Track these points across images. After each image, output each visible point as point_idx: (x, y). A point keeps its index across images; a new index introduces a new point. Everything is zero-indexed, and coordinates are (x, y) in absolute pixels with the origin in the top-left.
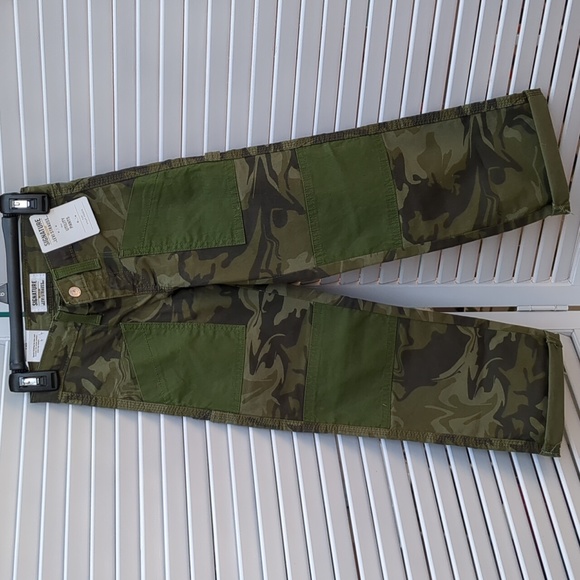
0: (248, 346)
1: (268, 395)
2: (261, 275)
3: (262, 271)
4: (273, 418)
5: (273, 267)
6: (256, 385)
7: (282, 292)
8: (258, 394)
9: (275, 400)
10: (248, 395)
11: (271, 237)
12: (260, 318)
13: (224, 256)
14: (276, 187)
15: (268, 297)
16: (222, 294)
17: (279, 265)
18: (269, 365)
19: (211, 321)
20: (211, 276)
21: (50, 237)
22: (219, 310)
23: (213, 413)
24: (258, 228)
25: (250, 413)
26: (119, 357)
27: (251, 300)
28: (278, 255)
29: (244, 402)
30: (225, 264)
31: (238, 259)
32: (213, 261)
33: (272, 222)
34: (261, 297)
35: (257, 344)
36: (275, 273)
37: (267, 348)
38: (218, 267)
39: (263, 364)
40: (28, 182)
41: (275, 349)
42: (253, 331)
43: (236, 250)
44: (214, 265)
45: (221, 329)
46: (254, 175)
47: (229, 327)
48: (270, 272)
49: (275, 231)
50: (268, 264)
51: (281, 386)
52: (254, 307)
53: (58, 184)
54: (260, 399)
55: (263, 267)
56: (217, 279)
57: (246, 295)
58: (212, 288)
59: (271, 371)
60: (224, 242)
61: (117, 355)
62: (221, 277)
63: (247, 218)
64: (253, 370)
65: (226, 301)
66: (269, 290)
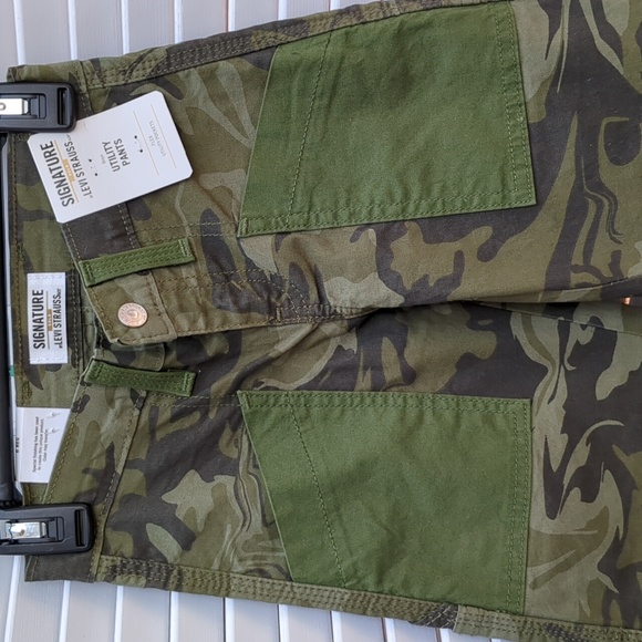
0: (539, 449)
1: (589, 570)
2: (575, 278)
3: (577, 269)
4: (607, 625)
5: (600, 259)
6: (562, 542)
7: (612, 322)
8: (566, 566)
9: (607, 581)
10: (543, 568)
11: (600, 187)
12: (563, 385)
13: (482, 234)
14: (616, 62)
15: (581, 334)
16: (473, 326)
17: (616, 256)
18: (589, 495)
19: (449, 389)
20: (455, 280)
21: (75, 186)
22: (467, 361)
23: (462, 612)
24: (568, 164)
25: (549, 612)
26: (234, 472)
27: (540, 338)
28: (612, 230)
29: (535, 585)
30: (486, 253)
31: (516, 243)
32: (457, 246)
33: (602, 151)
34: (564, 332)
35: (559, 443)
36: (607, 273)
37: (582, 453)
38: (471, 260)
39: (576, 493)
40: (27, 55)
41: (602, 456)
42: (548, 412)
43: (512, 220)
44: (459, 255)
45: (474, 408)
46: (562, 34)
47: (492, 402)
48: (595, 272)
49: (608, 174)
50: (588, 253)
51: (618, 545)
52: (548, 357)
53: (95, 62)
54: (571, 579)
55: (577, 259)
56: (468, 289)
57: (528, 328)
58: (447, 311)
59: (593, 509)
60: (483, 201)
61: (230, 468)
62: (477, 283)
63: (542, 143)
64: (554, 507)
65: (483, 343)
66: (581, 317)
